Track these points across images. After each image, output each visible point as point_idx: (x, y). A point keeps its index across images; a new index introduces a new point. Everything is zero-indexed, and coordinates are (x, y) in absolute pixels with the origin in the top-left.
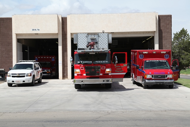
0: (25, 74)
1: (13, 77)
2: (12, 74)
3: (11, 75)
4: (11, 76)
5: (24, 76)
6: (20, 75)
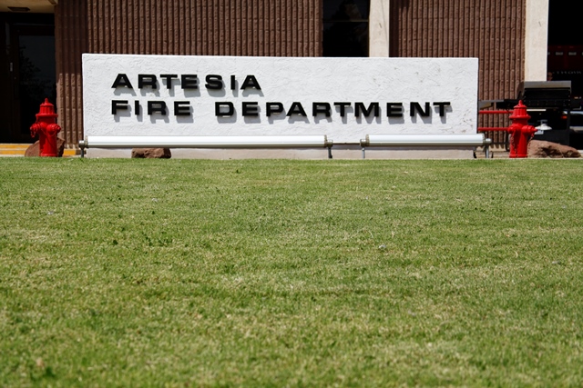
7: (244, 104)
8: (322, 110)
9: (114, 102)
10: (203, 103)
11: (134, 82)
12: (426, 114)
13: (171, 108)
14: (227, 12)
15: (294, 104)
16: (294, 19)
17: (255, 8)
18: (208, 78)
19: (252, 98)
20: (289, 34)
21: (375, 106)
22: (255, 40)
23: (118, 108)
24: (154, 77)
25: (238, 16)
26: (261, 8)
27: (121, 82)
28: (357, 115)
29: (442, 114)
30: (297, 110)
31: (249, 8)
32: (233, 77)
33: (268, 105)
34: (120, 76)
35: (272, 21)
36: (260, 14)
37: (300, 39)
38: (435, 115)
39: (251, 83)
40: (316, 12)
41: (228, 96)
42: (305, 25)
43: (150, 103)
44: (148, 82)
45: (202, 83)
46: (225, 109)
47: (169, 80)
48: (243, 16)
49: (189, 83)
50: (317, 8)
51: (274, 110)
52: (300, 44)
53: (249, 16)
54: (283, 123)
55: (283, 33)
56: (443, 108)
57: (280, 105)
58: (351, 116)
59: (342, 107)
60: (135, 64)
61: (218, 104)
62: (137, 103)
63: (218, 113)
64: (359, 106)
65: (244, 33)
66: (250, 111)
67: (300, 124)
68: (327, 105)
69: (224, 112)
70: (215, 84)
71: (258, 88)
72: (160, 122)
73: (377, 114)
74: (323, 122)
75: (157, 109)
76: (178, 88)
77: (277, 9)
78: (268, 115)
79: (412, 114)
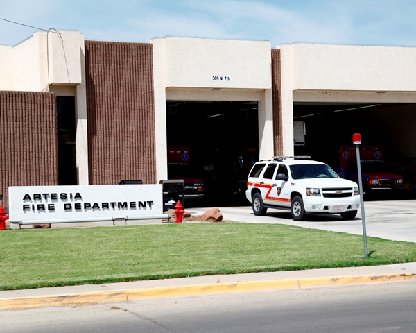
0: (351, 189)
1: (325, 195)
2: (323, 189)
3: (322, 192)
4: (322, 195)
5: (349, 195)
6: (343, 192)
7: (76, 204)
8: (105, 205)
9: (24, 205)
10: (59, 204)
11: (32, 197)
12: (144, 206)
13: (46, 207)
14: (6, 143)
15: (95, 204)
16: (43, 146)
17: (21, 140)
18: (61, 194)
19: (78, 201)
20: (40, 154)
21: (125, 203)
22: (22, 157)
23: (25, 207)
24: (40, 195)
25: (12, 145)
26: (25, 140)
27: (27, 197)
28: (119, 207)
29: (150, 206)
30: (96, 206)
31: (18, 140)
32: (71, 194)
33: (85, 204)
34: (26, 195)
35: (31, 147)
36: (25, 143)
37: (46, 156)
38: (148, 206)
39: (78, 196)
40: (54, 142)
41: (69, 201)
42: (49, 149)
43: (38, 205)
44: (37, 197)
45: (59, 196)
46: (68, 206)
47: (46, 196)
48: (15, 144)
49: (54, 197)
50: (55, 140)
51: (87, 206)
52: (46, 159)
53: (18, 144)
54: (90, 211)
55: (37, 153)
56: (150, 203)
57: (89, 204)
58: (116, 207)
59: (113, 204)
60: (32, 190)
61: (65, 205)
62: (33, 205)
63: (65, 208)
64: (120, 203)
65: (16, 154)
66: (78, 207)
67: (97, 211)
68: (107, 204)
69: (68, 208)
70: (64, 197)
71: (81, 198)
72: (42, 212)
73: (126, 207)
74: (106, 210)
75: (41, 207)
76: (49, 199)
77: (34, 141)
78: (85, 208)
79: (139, 206)
